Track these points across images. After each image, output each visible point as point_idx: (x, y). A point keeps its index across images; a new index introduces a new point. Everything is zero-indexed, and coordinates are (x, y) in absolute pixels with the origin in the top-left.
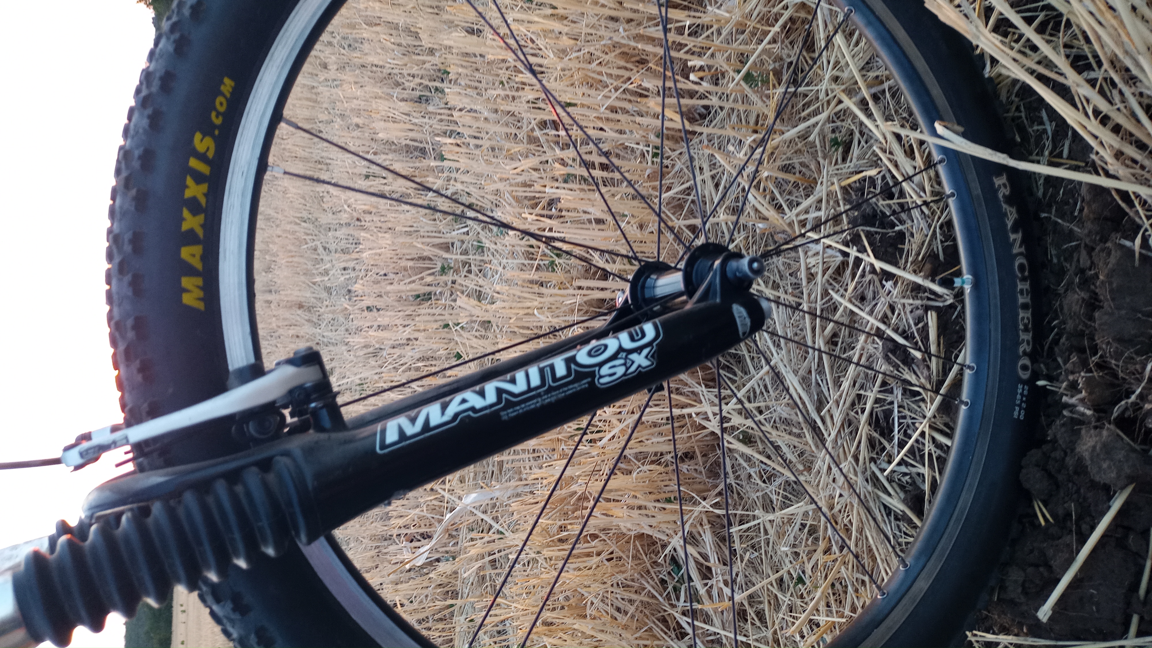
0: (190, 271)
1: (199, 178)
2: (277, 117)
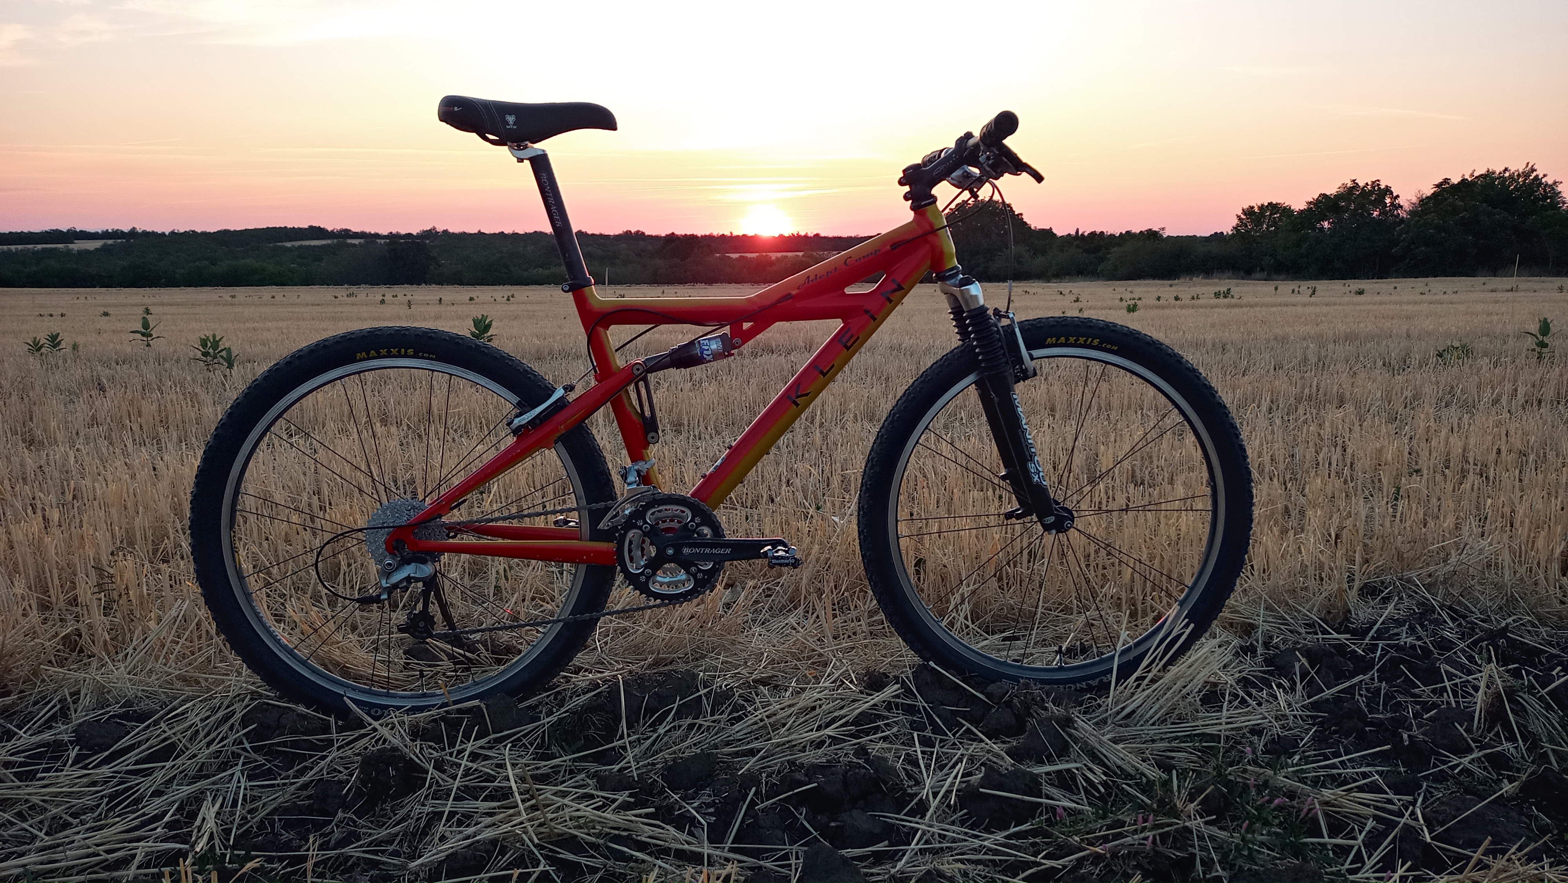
0: (1057, 340)
1: (1085, 341)
2: (1107, 363)
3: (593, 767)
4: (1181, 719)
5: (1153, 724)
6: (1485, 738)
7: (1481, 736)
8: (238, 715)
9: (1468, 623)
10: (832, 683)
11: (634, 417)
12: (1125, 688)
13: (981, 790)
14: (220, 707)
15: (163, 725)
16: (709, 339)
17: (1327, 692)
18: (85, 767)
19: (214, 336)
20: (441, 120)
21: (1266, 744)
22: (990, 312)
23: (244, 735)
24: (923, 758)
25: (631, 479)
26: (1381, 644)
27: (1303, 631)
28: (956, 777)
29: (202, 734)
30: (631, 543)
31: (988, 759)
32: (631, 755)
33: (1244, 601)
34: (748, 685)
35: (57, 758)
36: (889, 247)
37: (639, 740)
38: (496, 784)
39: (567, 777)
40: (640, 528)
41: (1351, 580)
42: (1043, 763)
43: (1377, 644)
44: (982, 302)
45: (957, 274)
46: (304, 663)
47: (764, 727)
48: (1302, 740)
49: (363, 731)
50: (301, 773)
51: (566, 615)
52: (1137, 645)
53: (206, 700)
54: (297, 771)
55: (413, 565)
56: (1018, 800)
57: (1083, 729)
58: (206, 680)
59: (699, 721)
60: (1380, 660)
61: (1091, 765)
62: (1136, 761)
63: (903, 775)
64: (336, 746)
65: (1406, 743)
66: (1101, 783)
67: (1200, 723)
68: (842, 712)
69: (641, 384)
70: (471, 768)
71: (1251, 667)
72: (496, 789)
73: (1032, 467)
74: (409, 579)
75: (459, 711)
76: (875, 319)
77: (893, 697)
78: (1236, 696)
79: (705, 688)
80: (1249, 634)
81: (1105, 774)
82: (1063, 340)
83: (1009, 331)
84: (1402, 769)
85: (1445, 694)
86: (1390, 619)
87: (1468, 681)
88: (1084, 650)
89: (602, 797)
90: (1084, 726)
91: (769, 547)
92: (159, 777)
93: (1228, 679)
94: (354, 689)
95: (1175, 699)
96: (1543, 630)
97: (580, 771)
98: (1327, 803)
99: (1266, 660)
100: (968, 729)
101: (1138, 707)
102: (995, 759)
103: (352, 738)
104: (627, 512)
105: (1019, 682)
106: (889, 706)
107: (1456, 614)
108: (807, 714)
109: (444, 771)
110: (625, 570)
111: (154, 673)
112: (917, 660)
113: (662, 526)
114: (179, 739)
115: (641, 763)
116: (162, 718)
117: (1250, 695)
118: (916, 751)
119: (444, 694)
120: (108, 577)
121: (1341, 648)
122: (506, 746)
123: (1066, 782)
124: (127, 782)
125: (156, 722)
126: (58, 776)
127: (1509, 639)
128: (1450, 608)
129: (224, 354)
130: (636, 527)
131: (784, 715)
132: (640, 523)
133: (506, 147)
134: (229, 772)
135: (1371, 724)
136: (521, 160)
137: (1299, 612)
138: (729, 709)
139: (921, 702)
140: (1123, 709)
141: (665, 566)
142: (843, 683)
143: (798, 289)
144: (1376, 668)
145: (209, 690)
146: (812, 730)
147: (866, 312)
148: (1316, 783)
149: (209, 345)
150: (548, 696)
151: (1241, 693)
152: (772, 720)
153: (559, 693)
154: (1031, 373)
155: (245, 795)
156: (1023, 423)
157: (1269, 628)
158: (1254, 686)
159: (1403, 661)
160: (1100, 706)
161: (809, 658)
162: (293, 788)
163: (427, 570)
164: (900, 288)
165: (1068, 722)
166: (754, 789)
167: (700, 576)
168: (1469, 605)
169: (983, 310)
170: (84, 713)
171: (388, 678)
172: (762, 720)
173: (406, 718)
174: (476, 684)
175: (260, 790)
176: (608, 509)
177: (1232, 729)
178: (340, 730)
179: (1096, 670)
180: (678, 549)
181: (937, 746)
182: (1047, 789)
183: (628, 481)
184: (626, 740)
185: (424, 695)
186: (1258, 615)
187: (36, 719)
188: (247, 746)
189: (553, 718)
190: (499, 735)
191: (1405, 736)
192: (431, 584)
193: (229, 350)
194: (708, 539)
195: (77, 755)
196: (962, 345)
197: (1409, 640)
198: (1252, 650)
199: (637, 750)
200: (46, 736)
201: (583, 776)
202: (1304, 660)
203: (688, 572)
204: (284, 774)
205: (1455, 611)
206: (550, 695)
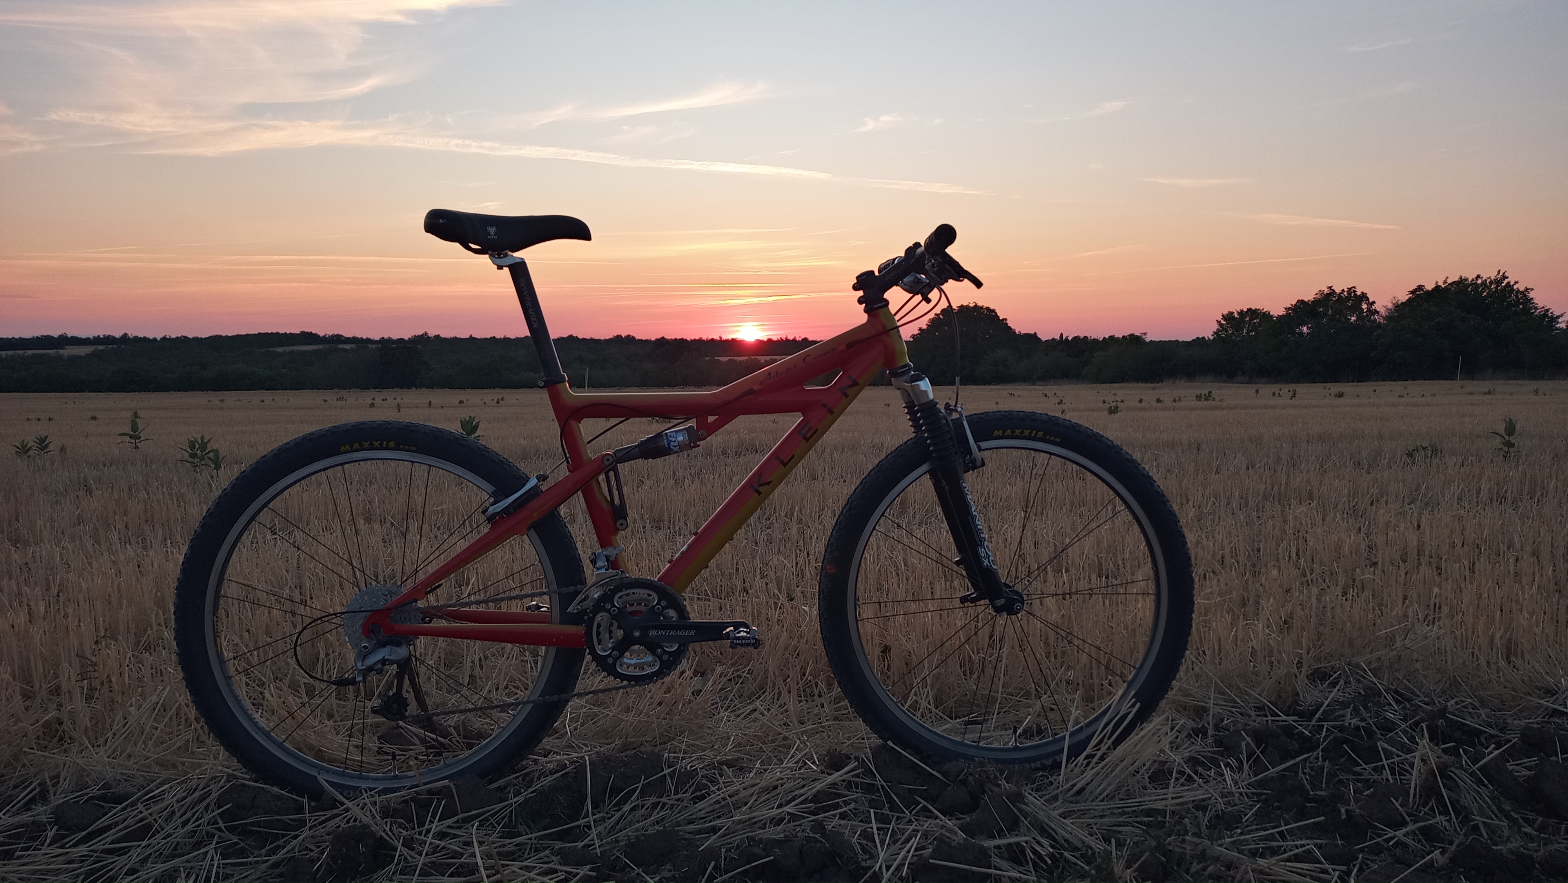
0: (1003, 433)
1: (1030, 433)
2: (1051, 454)
3: (558, 845)
4: (1129, 795)
5: (1103, 801)
6: (1420, 813)
7: (1416, 811)
8: (214, 795)
9: (1412, 705)
10: (795, 763)
11: (605, 505)
12: (1076, 766)
13: (931, 861)
14: (196, 789)
15: (140, 806)
16: (676, 432)
17: (1272, 770)
18: (62, 847)
19: (202, 438)
20: (427, 231)
21: (1211, 818)
22: (941, 407)
23: (219, 814)
24: (879, 834)
25: (599, 564)
26: (1326, 724)
27: (1253, 713)
28: (909, 852)
29: (178, 814)
30: (599, 626)
31: (941, 834)
32: (595, 833)
33: (1196, 685)
34: (711, 766)
35: (34, 839)
36: (844, 347)
37: (603, 817)
38: (462, 860)
39: (532, 854)
40: (608, 611)
41: (1300, 665)
42: (994, 837)
43: (1323, 726)
44: (931, 396)
45: (909, 371)
46: (280, 746)
47: (727, 805)
48: (1245, 815)
49: (335, 811)
50: (273, 852)
51: (535, 697)
52: (1088, 725)
53: (183, 782)
54: (270, 849)
55: (388, 647)
56: (966, 870)
57: (1033, 804)
58: (183, 764)
59: (664, 800)
60: (1324, 740)
61: (1039, 838)
62: (1083, 834)
63: (858, 848)
64: (309, 825)
65: (1344, 817)
66: (1048, 855)
67: (1147, 798)
68: (802, 791)
69: (612, 473)
70: (438, 846)
71: (1200, 747)
72: (462, 865)
73: (982, 552)
74: (383, 662)
75: (430, 792)
76: (832, 413)
77: (853, 776)
78: (1181, 773)
79: (669, 767)
80: (1201, 718)
81: (1052, 846)
82: (1009, 432)
83: (958, 423)
84: (1339, 842)
85: (1384, 771)
86: (1335, 701)
87: (1407, 759)
88: (1040, 732)
89: (565, 872)
90: (1034, 801)
91: (732, 628)
92: (135, 855)
93: (1177, 758)
94: (328, 771)
95: (1123, 776)
96: (1482, 712)
97: (545, 849)
98: (1261, 872)
99: (1215, 741)
100: (924, 806)
101: (1088, 784)
102: (948, 834)
103: (324, 818)
104: (596, 596)
105: (973, 761)
106: (849, 785)
107: (1400, 697)
108: (768, 793)
109: (412, 849)
110: (593, 653)
111: (133, 758)
112: (879, 741)
113: (630, 609)
114: (155, 820)
115: (604, 841)
116: (139, 799)
117: (1196, 773)
118: (872, 828)
119: (415, 776)
120: (91, 665)
121: (1288, 730)
122: (473, 825)
123: (1016, 855)
124: (103, 861)
125: (133, 804)
126: (36, 855)
127: (1447, 719)
128: (1396, 692)
129: (211, 455)
130: (604, 610)
131: (746, 794)
132: (608, 606)
133: (487, 256)
134: (204, 850)
135: (1314, 800)
136: (500, 267)
137: (1250, 695)
138: (692, 789)
139: (880, 781)
140: (1074, 785)
141: (632, 648)
142: (806, 764)
143: (760, 384)
144: (1321, 747)
145: (186, 773)
146: (773, 808)
147: (824, 406)
148: (1254, 854)
149: (197, 446)
150: (516, 778)
151: (1188, 771)
152: (734, 799)
153: (527, 774)
154: (979, 463)
155: (217, 873)
156: (973, 510)
157: (1220, 711)
158: (1203, 764)
159: (1346, 741)
160: (1051, 783)
161: (773, 741)
162: (264, 867)
163: (402, 652)
164: (855, 384)
165: (1019, 797)
166: (713, 863)
167: (666, 657)
168: (1413, 688)
169: (932, 404)
170: (63, 795)
171: (362, 762)
172: (724, 799)
173: (377, 799)
174: (447, 766)
175: (232, 868)
176: (577, 593)
177: (1177, 804)
178: (312, 810)
179: (1050, 749)
180: (645, 630)
181: (893, 823)
182: (996, 860)
183: (597, 565)
184: (591, 819)
185: (396, 777)
186: (1210, 699)
187: (15, 801)
188: (221, 825)
189: (520, 798)
190: (467, 814)
191: (1343, 811)
192: (405, 667)
193: (216, 452)
194: (673, 622)
195: (55, 835)
196: (915, 437)
197: (1353, 721)
198: (1203, 732)
199: (600, 828)
200: (25, 817)
201: (548, 852)
202: (1249, 739)
203: (654, 653)
204: (256, 853)
205: (1401, 695)
206: (518, 776)
